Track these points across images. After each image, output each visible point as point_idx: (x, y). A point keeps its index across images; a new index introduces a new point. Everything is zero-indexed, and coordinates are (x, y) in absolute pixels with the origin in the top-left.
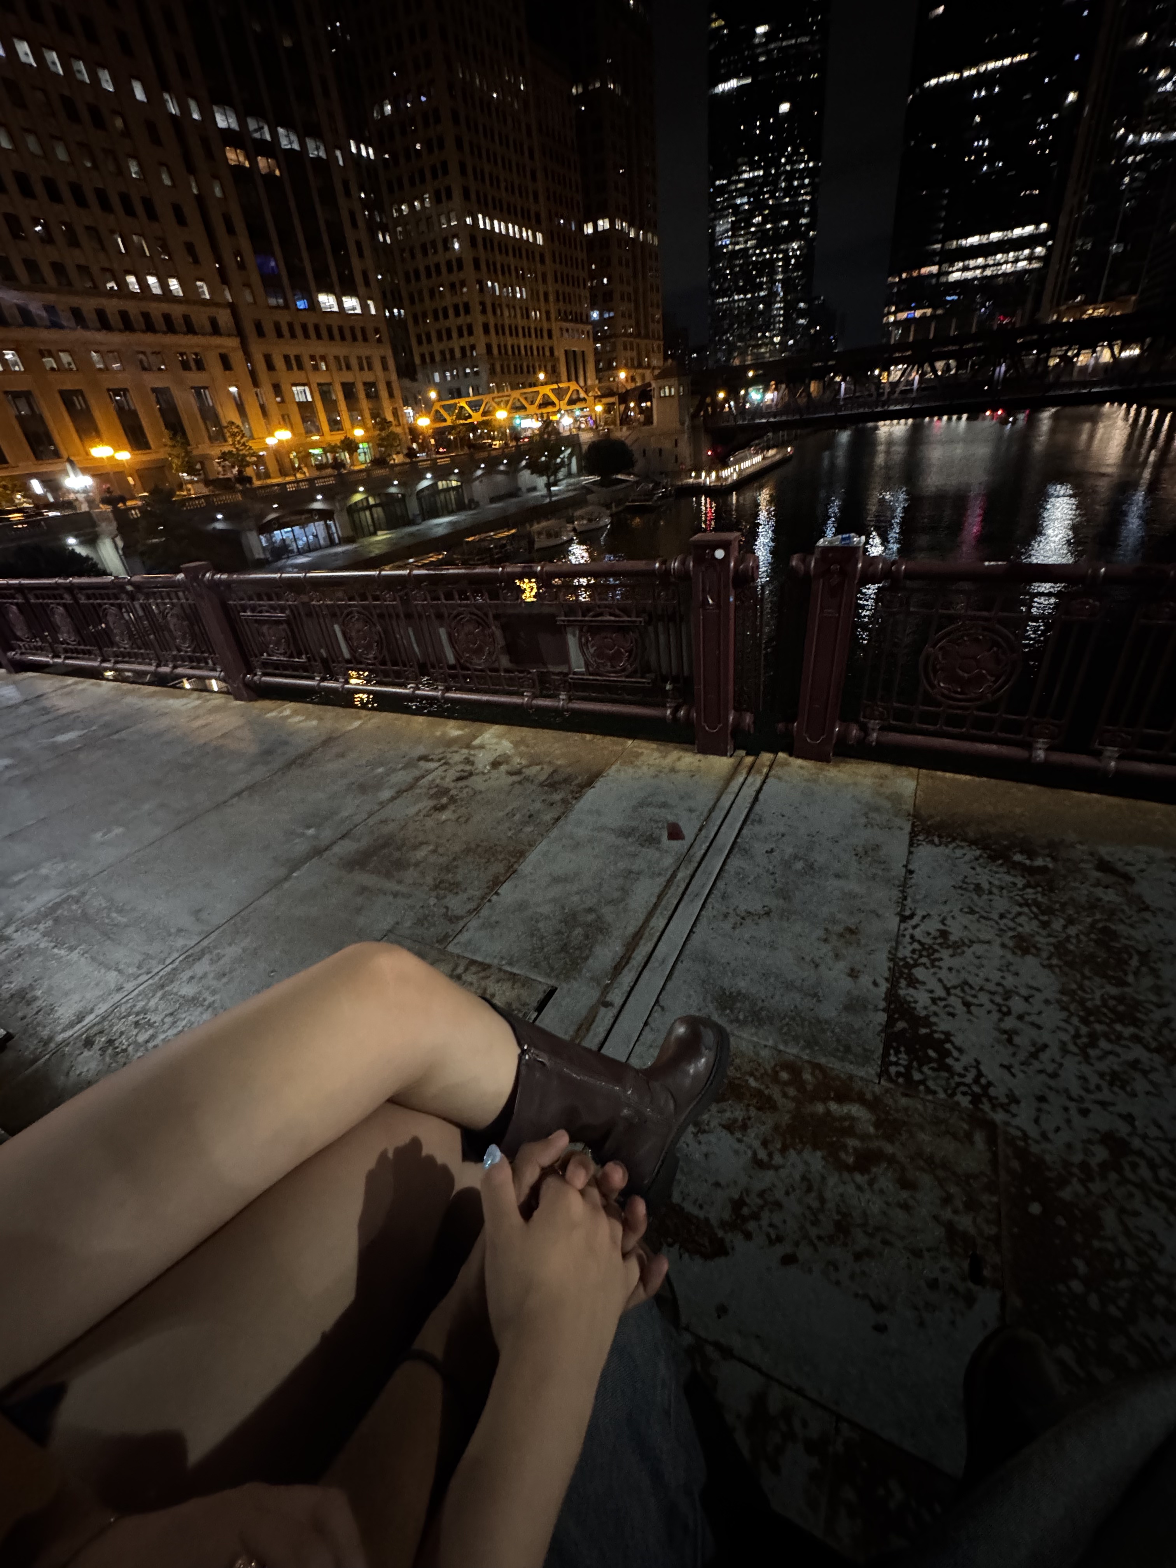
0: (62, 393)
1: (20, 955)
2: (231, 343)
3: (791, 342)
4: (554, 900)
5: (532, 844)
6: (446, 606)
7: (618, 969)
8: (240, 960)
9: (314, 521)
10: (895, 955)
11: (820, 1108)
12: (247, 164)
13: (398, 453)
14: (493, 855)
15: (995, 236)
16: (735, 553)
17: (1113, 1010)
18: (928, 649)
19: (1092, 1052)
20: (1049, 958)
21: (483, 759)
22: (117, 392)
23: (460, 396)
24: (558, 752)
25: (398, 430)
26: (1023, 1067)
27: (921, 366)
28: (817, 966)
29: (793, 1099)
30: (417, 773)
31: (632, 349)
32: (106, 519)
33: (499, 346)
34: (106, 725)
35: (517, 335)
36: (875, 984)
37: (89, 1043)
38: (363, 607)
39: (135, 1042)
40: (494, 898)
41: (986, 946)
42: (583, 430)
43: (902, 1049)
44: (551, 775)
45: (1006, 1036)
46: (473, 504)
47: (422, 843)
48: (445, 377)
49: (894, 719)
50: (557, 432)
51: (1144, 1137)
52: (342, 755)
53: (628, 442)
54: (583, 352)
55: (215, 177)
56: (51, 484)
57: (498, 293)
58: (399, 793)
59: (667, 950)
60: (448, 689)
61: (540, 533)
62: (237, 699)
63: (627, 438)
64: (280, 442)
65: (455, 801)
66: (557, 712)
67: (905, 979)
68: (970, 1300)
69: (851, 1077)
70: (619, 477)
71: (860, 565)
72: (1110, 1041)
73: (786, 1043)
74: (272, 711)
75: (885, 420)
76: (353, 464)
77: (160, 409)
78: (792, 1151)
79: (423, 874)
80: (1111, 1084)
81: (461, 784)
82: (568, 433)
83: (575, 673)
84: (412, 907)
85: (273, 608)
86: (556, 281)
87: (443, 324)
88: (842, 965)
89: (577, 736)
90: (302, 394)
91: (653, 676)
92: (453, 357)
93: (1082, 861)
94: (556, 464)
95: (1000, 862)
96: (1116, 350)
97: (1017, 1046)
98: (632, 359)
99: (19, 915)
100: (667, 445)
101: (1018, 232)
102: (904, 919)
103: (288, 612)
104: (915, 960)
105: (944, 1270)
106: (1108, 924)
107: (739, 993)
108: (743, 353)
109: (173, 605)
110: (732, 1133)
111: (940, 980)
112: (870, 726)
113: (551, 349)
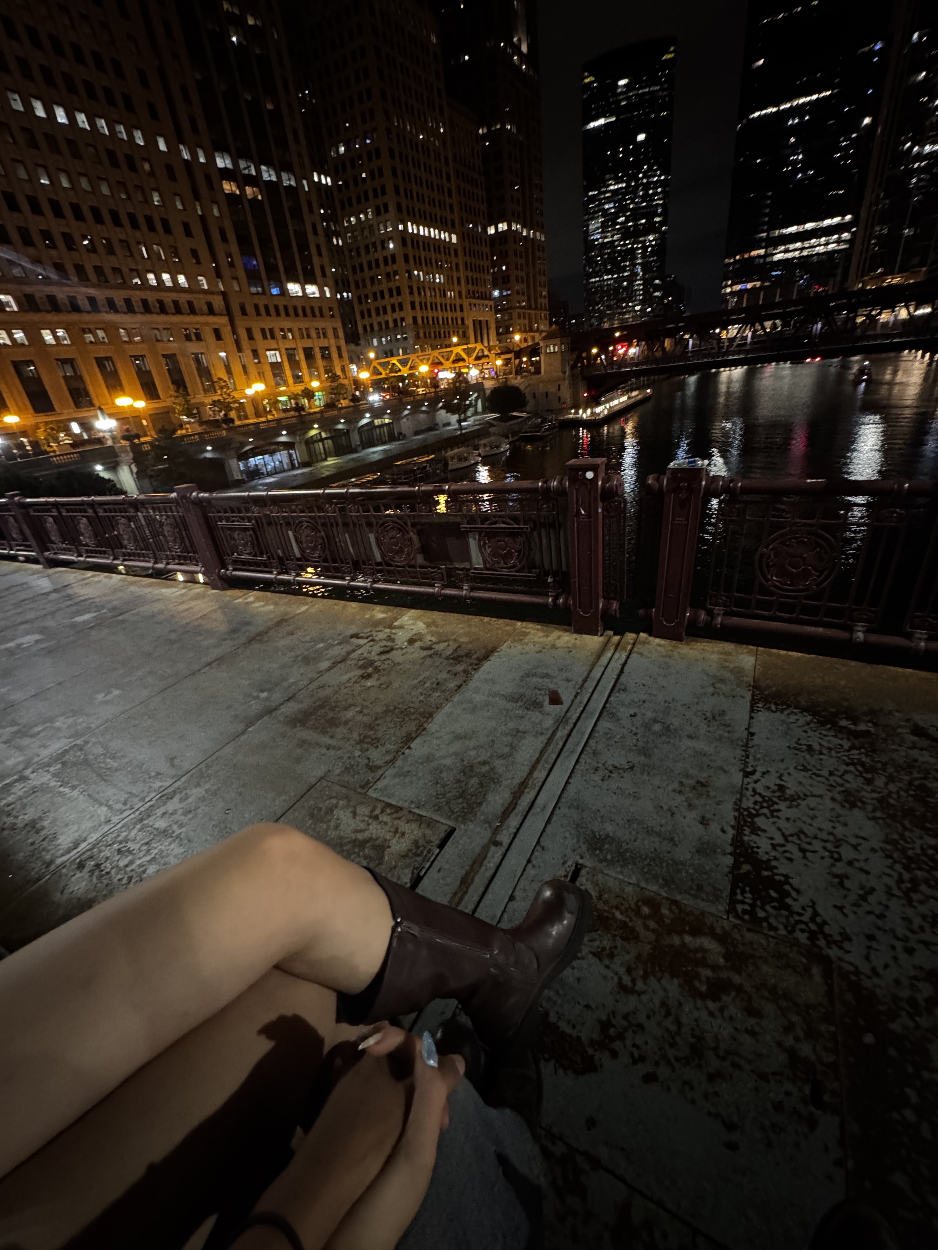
0: (97, 359)
1: (34, 792)
2: (223, 320)
3: (649, 310)
4: (456, 754)
5: (439, 707)
6: (374, 516)
7: (506, 813)
8: (203, 799)
9: (280, 451)
10: (739, 806)
11: (676, 940)
12: (238, 192)
13: (345, 399)
14: (408, 716)
15: (809, 226)
16: (602, 474)
17: (931, 858)
18: (762, 549)
19: (915, 897)
20: (874, 811)
21: (401, 637)
22: (137, 358)
23: (392, 355)
24: (461, 631)
25: (345, 382)
26: (855, 909)
27: (753, 325)
28: (673, 814)
29: (654, 931)
30: (350, 648)
31: (524, 318)
32: (126, 451)
33: (423, 318)
34: (114, 608)
35: (436, 309)
36: (723, 831)
37: (81, 866)
38: (310, 517)
39: (117, 866)
40: (407, 751)
41: (818, 799)
42: (487, 379)
43: (748, 889)
44: (455, 650)
45: (837, 880)
46: (401, 436)
47: (351, 705)
48: (381, 342)
49: (736, 606)
50: (466, 381)
52: (291, 634)
53: (522, 388)
54: (487, 321)
55: (214, 202)
56: (86, 426)
57: (422, 279)
58: (335, 664)
59: (548, 798)
60: (375, 581)
61: (452, 458)
62: (213, 588)
63: (521, 384)
64: (256, 392)
65: (379, 671)
66: (460, 598)
67: (749, 827)
68: (812, 1123)
69: (703, 913)
70: (515, 414)
71: (704, 483)
72: (930, 886)
73: (647, 881)
74: (239, 598)
75: (725, 367)
76: (310, 408)
77: (168, 370)
78: (652, 978)
79: (350, 730)
80: (933, 925)
81: (383, 657)
82: (475, 382)
83: (475, 569)
84: (341, 758)
85: (242, 518)
86: (467, 269)
87: (381, 303)
88: (694, 814)
89: (476, 619)
90: (274, 356)
91: (537, 571)
92: (387, 327)
93: (900, 726)
94: (466, 405)
95: (829, 726)
96: (912, 309)
97: (848, 890)
98: (525, 325)
99: (36, 759)
100: (552, 389)
101: (827, 222)
102: (747, 774)
103: (253, 522)
104: (757, 810)
105: (788, 1094)
106: (924, 781)
107: (607, 836)
108: (611, 319)
109: (168, 516)
110: (600, 960)
111: (779, 829)
112: (716, 612)
113: (463, 320)
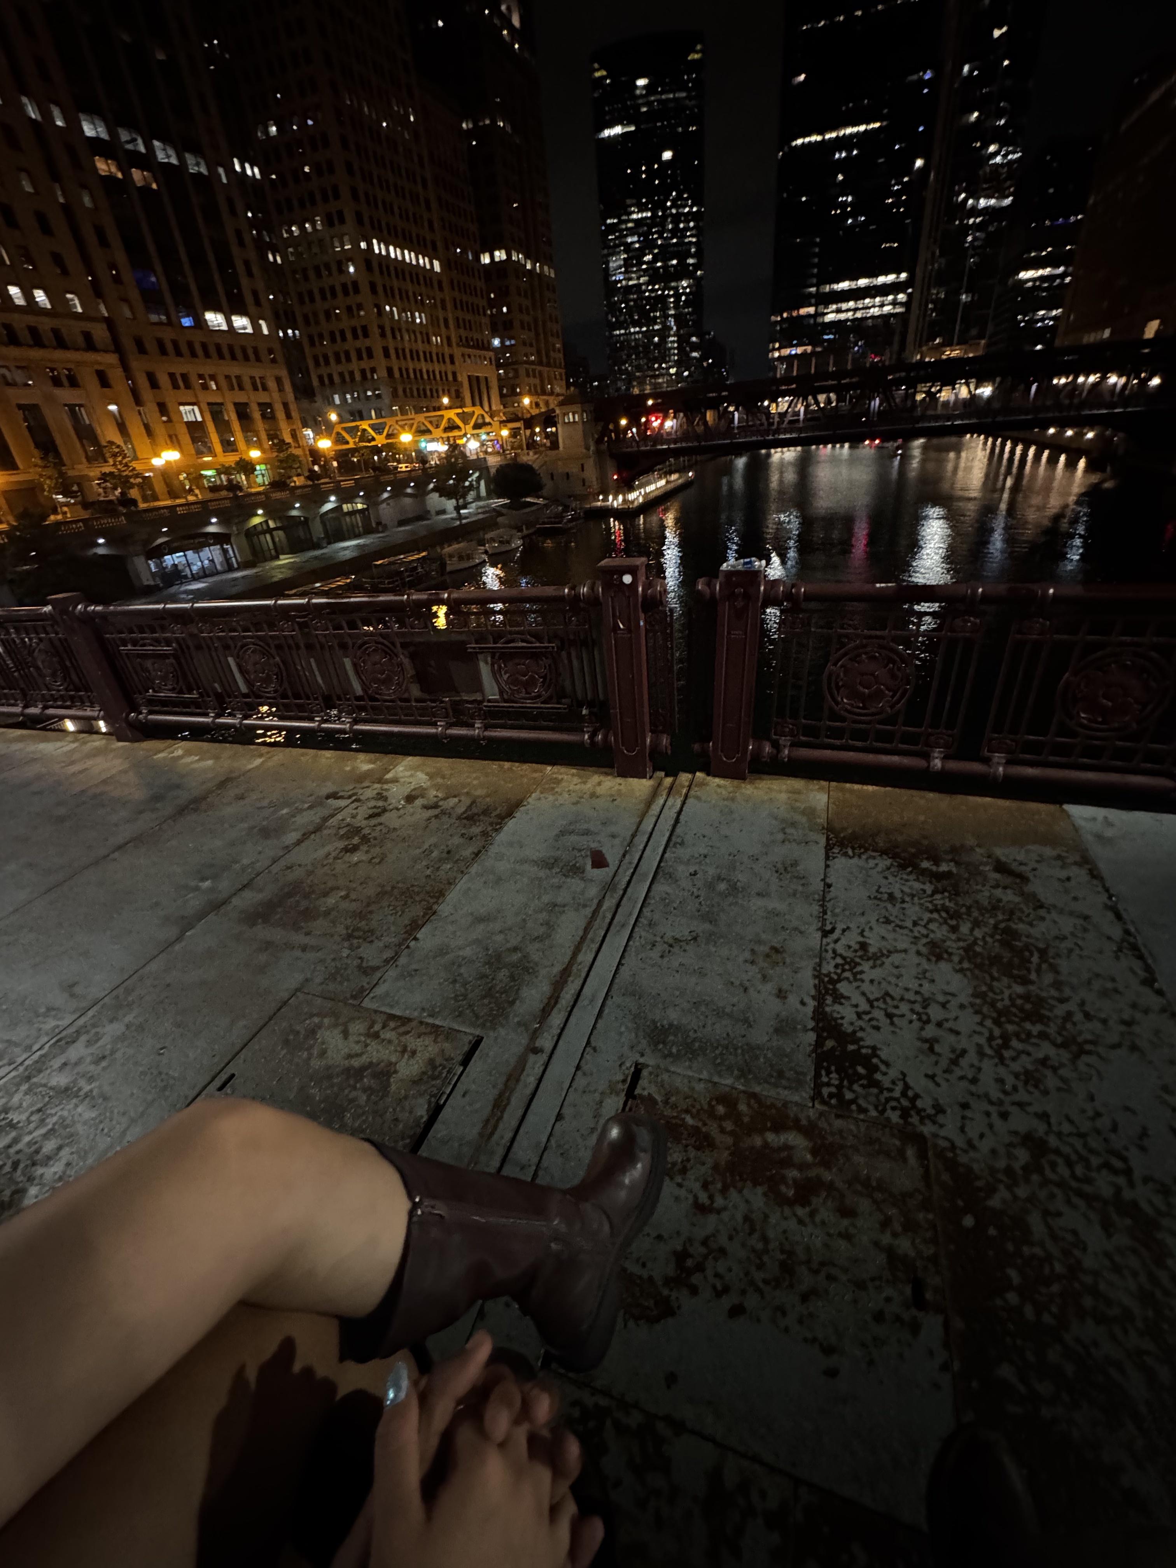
2: (112, 359)
3: (686, 374)
4: (477, 941)
5: (450, 883)
6: (349, 635)
7: (546, 1011)
8: (122, 1038)
9: (209, 545)
10: (819, 971)
11: (758, 1141)
12: (120, 175)
13: (298, 475)
14: (410, 897)
15: (863, 282)
16: (642, 578)
17: (1021, 1009)
18: (830, 667)
19: (1007, 1054)
20: (960, 962)
21: (396, 793)
23: (362, 418)
24: (476, 782)
25: (297, 452)
26: (945, 1076)
27: (805, 399)
28: (746, 989)
29: (732, 1133)
30: (326, 812)
31: (534, 377)
33: (400, 369)
35: (419, 359)
36: (803, 1003)
38: (258, 637)
40: (412, 944)
41: (903, 955)
42: (490, 454)
43: (833, 1068)
44: (470, 807)
45: (927, 1045)
46: (381, 526)
47: (332, 889)
48: (346, 399)
49: (804, 735)
50: (463, 455)
51: (1059, 1135)
52: (241, 797)
53: (536, 466)
54: (486, 378)
55: (84, 186)
57: (396, 317)
58: (305, 836)
59: (597, 986)
60: (355, 722)
61: (451, 556)
62: (119, 740)
63: (534, 461)
64: (168, 462)
65: (368, 840)
66: (471, 740)
67: (831, 995)
68: (915, 1328)
69: (785, 1104)
70: (528, 500)
71: (762, 588)
72: (1021, 1041)
73: (720, 1074)
74: (161, 751)
75: (776, 447)
76: (250, 487)
77: (28, 427)
78: (732, 1190)
79: (334, 922)
80: (1026, 1084)
81: (373, 822)
82: (475, 457)
83: (489, 701)
84: (322, 961)
85: (157, 641)
86: (456, 308)
87: (340, 346)
88: (769, 988)
89: (494, 766)
90: (190, 413)
91: (568, 701)
92: (353, 379)
93: (982, 863)
94: (464, 487)
95: (910, 869)
96: (972, 388)
97: (939, 1055)
98: (535, 386)
100: (574, 469)
101: (882, 280)
102: (826, 934)
103: (174, 645)
104: (839, 975)
105: (888, 1300)
106: (1009, 924)
107: (671, 1025)
108: (642, 383)
109: (41, 640)
110: (672, 1178)
111: (863, 994)
112: (781, 742)
113: (454, 374)
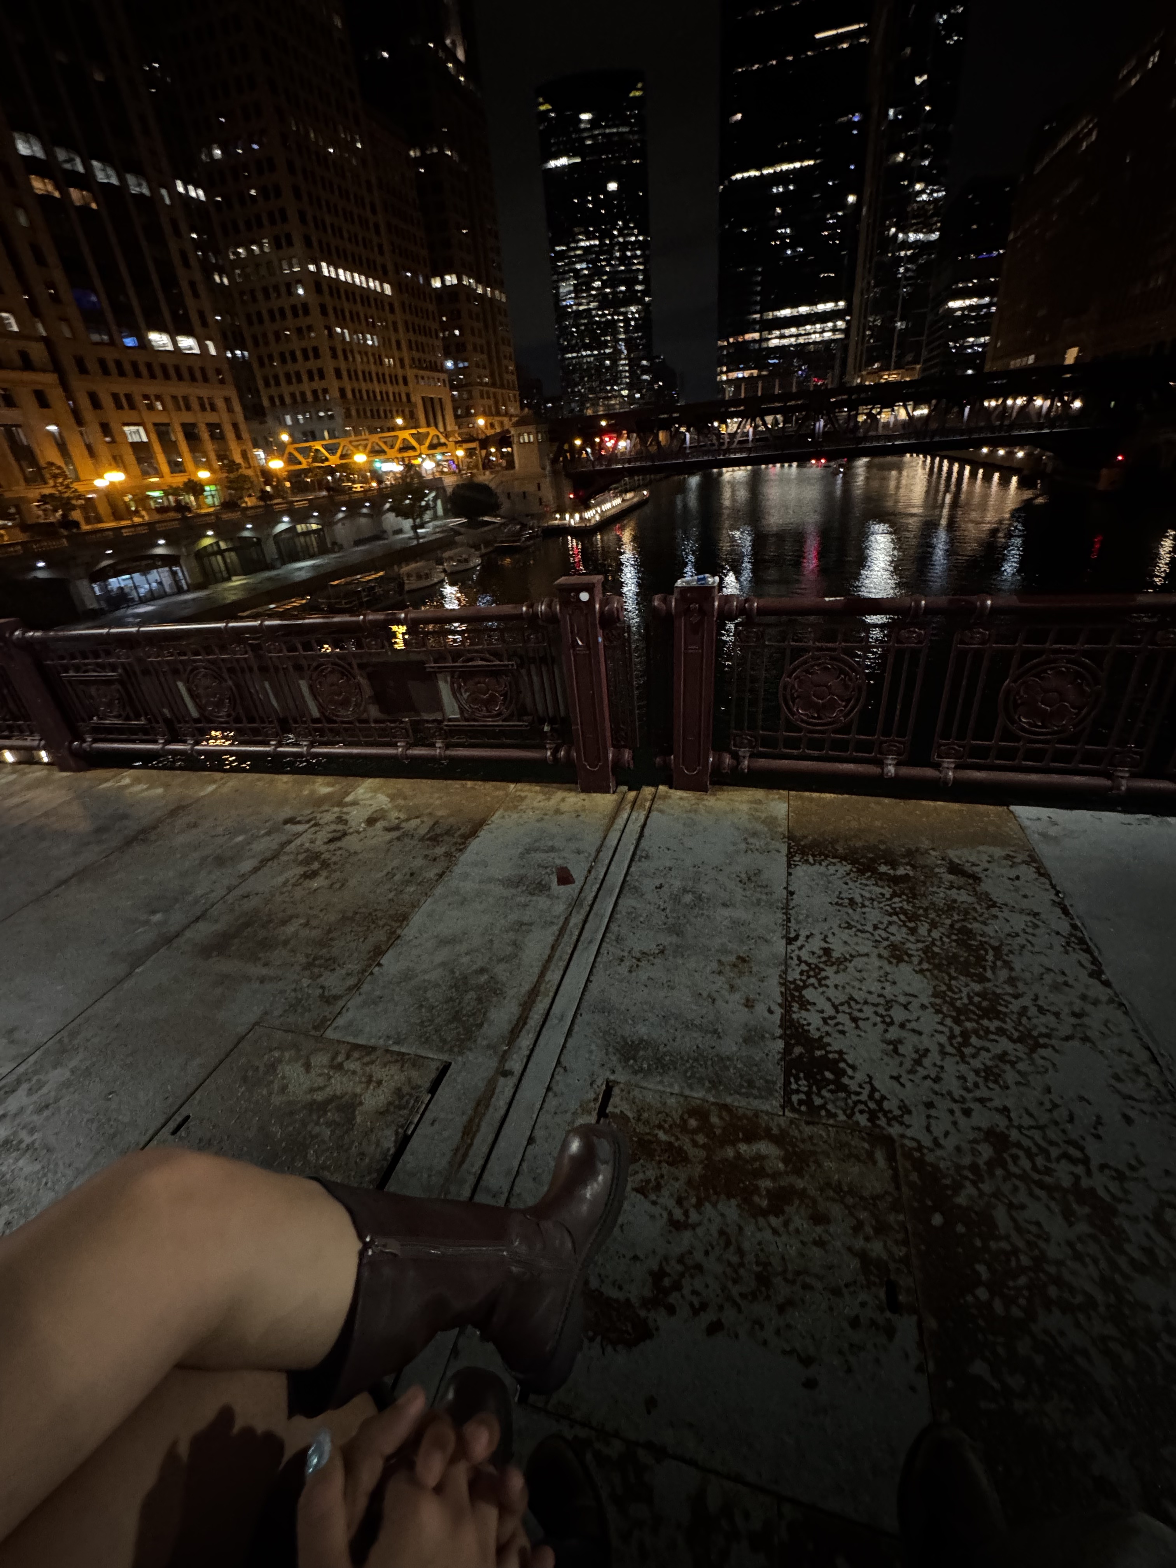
2: (50, 378)
3: (638, 395)
4: (443, 964)
5: (415, 905)
6: (305, 657)
7: (515, 1033)
8: (67, 1084)
9: (157, 567)
10: (785, 979)
11: (730, 1152)
12: (57, 195)
13: (250, 496)
14: (373, 922)
15: (804, 310)
16: (599, 596)
17: (978, 1006)
18: (785, 678)
19: (967, 1051)
20: (920, 963)
21: (356, 816)
23: (314, 439)
24: (438, 802)
25: (249, 472)
26: (911, 1077)
27: (753, 420)
28: (714, 1001)
29: (704, 1147)
30: (284, 838)
31: (489, 398)
33: (353, 391)
35: (371, 380)
36: (770, 1012)
38: (209, 661)
40: (376, 970)
41: (865, 959)
42: (446, 473)
43: (802, 1075)
44: (432, 828)
45: (891, 1047)
46: (336, 546)
47: (291, 917)
48: (298, 420)
49: (761, 746)
50: (419, 475)
51: (1020, 1128)
52: (194, 825)
53: (492, 485)
54: (440, 399)
55: (20, 205)
57: (348, 339)
58: (264, 862)
59: (566, 1004)
60: (312, 745)
61: (409, 575)
62: (63, 769)
63: (491, 481)
64: (112, 483)
65: (328, 865)
66: (435, 760)
67: (797, 1002)
68: (890, 1332)
69: (757, 1114)
70: (486, 519)
71: (716, 604)
72: (979, 1037)
73: (691, 1087)
74: (107, 780)
75: (728, 467)
76: (199, 507)
78: (707, 1204)
79: (293, 951)
80: (986, 1079)
81: (332, 847)
82: (431, 477)
83: (450, 720)
84: (282, 992)
85: (102, 667)
86: (408, 330)
87: (291, 367)
88: (737, 997)
89: (457, 785)
90: (136, 434)
91: (530, 718)
92: (304, 400)
93: (937, 866)
94: (421, 507)
95: (869, 874)
96: (910, 408)
97: (904, 1056)
98: (490, 407)
100: (531, 488)
101: (821, 307)
102: (790, 941)
103: (120, 671)
104: (804, 981)
105: (863, 1304)
106: (965, 924)
107: (641, 1040)
108: (595, 405)
110: (646, 1196)
111: (829, 999)
112: (741, 754)
113: (408, 395)
